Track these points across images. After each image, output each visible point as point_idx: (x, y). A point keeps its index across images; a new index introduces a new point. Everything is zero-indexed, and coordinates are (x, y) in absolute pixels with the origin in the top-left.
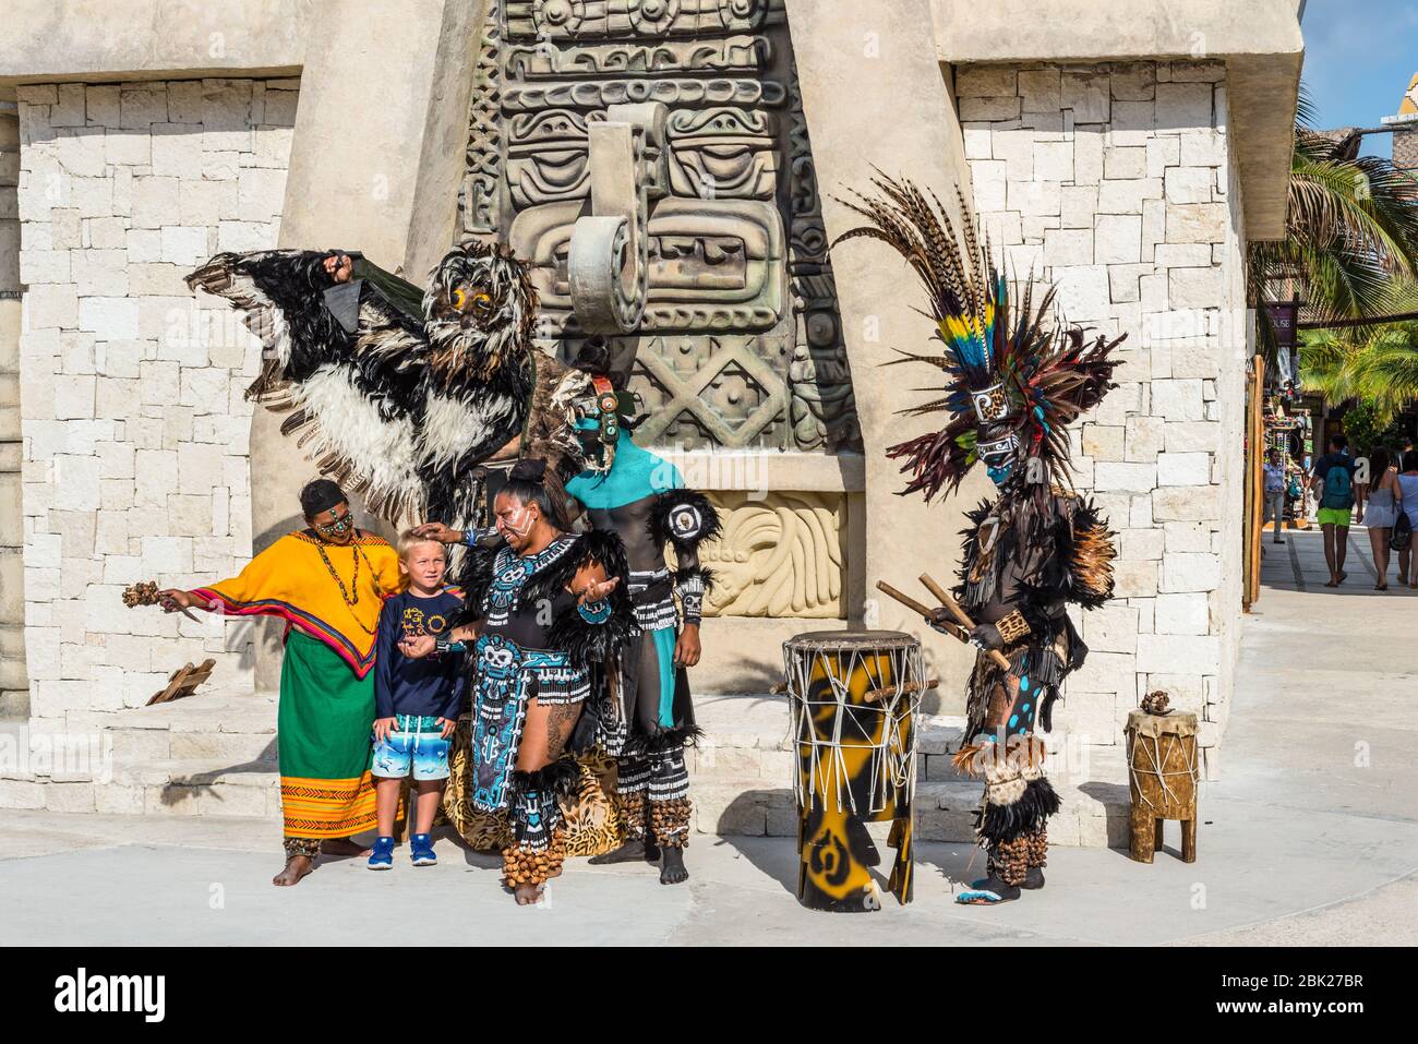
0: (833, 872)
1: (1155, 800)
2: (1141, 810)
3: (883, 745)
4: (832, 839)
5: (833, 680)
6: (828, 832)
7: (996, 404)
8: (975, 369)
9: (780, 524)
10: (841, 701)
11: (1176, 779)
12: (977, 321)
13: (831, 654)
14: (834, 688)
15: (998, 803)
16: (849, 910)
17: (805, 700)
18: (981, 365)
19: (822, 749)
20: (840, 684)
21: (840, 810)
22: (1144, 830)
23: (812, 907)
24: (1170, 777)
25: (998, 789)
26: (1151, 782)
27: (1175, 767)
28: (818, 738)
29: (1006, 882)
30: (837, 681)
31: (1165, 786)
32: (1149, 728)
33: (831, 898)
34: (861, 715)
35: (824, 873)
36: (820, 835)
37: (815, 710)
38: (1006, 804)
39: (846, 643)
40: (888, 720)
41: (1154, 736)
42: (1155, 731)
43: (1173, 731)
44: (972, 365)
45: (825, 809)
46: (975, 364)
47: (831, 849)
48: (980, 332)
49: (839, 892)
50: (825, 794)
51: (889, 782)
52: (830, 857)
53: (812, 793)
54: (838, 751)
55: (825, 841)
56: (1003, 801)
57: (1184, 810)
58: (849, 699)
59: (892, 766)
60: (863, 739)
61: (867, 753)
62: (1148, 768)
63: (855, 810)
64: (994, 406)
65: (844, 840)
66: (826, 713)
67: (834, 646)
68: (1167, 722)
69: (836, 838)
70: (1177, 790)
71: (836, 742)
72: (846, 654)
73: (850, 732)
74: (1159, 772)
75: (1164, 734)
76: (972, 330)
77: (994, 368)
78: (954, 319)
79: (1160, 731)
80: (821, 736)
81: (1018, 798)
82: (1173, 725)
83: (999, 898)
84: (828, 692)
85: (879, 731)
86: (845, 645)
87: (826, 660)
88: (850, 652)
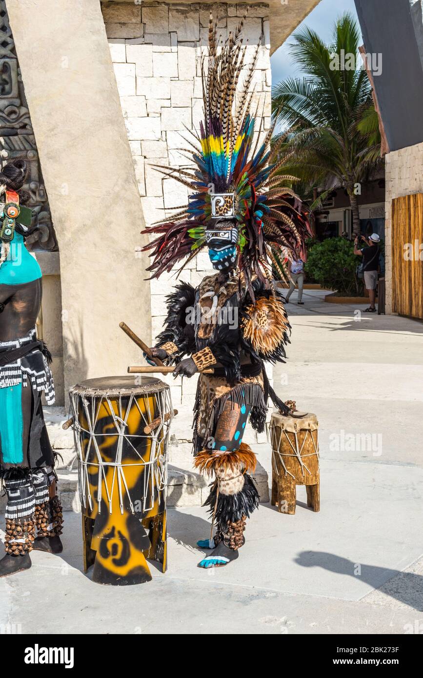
0: (118, 557)
1: (296, 473)
2: (286, 480)
3: (152, 462)
4: (116, 533)
5: (115, 418)
6: (114, 528)
7: (227, 206)
8: (219, 177)
10: (121, 433)
11: (309, 458)
12: (229, 144)
13: (113, 398)
14: (116, 424)
15: (227, 494)
16: (130, 583)
17: (92, 433)
18: (223, 177)
19: (107, 468)
20: (121, 420)
21: (122, 513)
22: (288, 493)
23: (102, 583)
24: (305, 457)
25: (228, 484)
26: (292, 462)
27: (308, 451)
28: (104, 460)
29: (231, 548)
30: (119, 419)
31: (302, 464)
32: (291, 426)
33: (117, 576)
34: (136, 442)
35: (111, 558)
36: (107, 531)
37: (101, 440)
38: (233, 494)
39: (124, 390)
40: (154, 443)
41: (294, 432)
42: (295, 428)
43: (307, 427)
44: (218, 174)
45: (111, 512)
46: (220, 174)
47: (116, 540)
48: (228, 154)
49: (123, 571)
50: (110, 501)
51: (156, 487)
52: (115, 547)
53: (99, 500)
54: (120, 468)
55: (111, 535)
56: (231, 492)
57: (314, 478)
58: (127, 431)
59: (157, 476)
60: (137, 459)
61: (140, 469)
62: (290, 452)
63: (133, 511)
64: (225, 207)
65: (126, 534)
66: (109, 442)
67: (115, 392)
68: (303, 422)
69: (119, 533)
70: (309, 466)
71: (118, 463)
72: (126, 399)
73: (128, 454)
74: (298, 455)
75: (302, 430)
76: (224, 150)
77: (231, 182)
78: (215, 139)
79: (298, 428)
80: (106, 459)
81: (241, 489)
82: (307, 423)
83: (228, 560)
84: (111, 426)
85: (148, 452)
86: (123, 392)
87: (110, 404)
88: (130, 397)
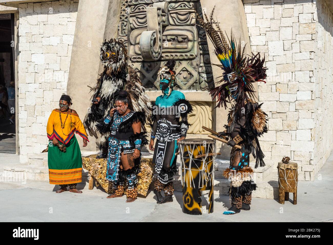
0: (189, 203)
1: (284, 187)
2: (281, 189)
3: (203, 170)
4: (189, 195)
5: (189, 152)
6: (188, 193)
7: (234, 77)
8: (227, 68)
9: (196, 110)
10: (191, 157)
11: (290, 181)
12: (227, 55)
13: (188, 145)
14: (189, 154)
15: (235, 186)
16: (193, 214)
17: (183, 157)
18: (229, 67)
19: (186, 170)
20: (191, 153)
21: (191, 187)
22: (282, 195)
24: (289, 180)
25: (235, 183)
26: (284, 182)
27: (290, 178)
28: (185, 168)
29: (236, 208)
31: (287, 183)
32: (283, 167)
33: (189, 211)
34: (196, 162)
35: (187, 204)
36: (186, 194)
37: (185, 160)
38: (237, 187)
39: (192, 142)
40: (204, 163)
41: (284, 169)
42: (285, 168)
43: (289, 168)
44: (226, 67)
45: (187, 186)
46: (227, 67)
47: (188, 197)
48: (228, 58)
49: (191, 209)
50: (187, 182)
51: (204, 180)
52: (188, 199)
53: (184, 182)
54: (190, 171)
55: (187, 195)
56: (236, 186)
57: (293, 190)
58: (193, 157)
59: (205, 175)
60: (197, 168)
61: (198, 172)
62: (283, 178)
63: (195, 187)
64: (233, 78)
65: (192, 195)
66: (187, 161)
67: (189, 143)
68: (288, 165)
69: (190, 194)
70: (291, 184)
71: (190, 169)
73: (193, 166)
74: (286, 179)
75: (287, 169)
76: (226, 57)
77: (232, 68)
78: (221, 55)
79: (286, 168)
81: (240, 185)
82: (290, 166)
83: (235, 212)
84: (188, 155)
85: (201, 166)
87: (187, 147)
88: (193, 145)
